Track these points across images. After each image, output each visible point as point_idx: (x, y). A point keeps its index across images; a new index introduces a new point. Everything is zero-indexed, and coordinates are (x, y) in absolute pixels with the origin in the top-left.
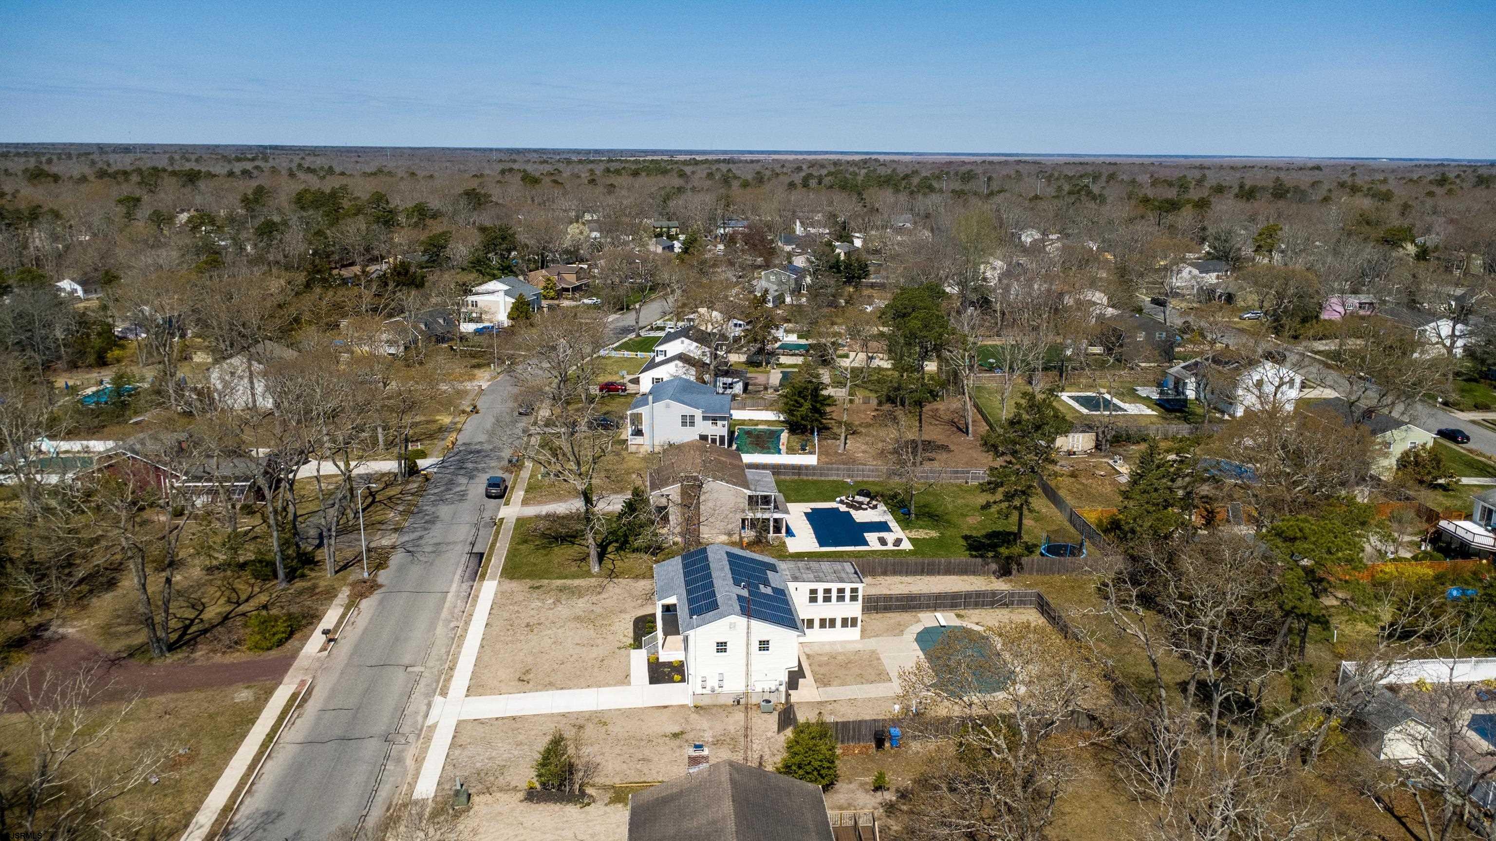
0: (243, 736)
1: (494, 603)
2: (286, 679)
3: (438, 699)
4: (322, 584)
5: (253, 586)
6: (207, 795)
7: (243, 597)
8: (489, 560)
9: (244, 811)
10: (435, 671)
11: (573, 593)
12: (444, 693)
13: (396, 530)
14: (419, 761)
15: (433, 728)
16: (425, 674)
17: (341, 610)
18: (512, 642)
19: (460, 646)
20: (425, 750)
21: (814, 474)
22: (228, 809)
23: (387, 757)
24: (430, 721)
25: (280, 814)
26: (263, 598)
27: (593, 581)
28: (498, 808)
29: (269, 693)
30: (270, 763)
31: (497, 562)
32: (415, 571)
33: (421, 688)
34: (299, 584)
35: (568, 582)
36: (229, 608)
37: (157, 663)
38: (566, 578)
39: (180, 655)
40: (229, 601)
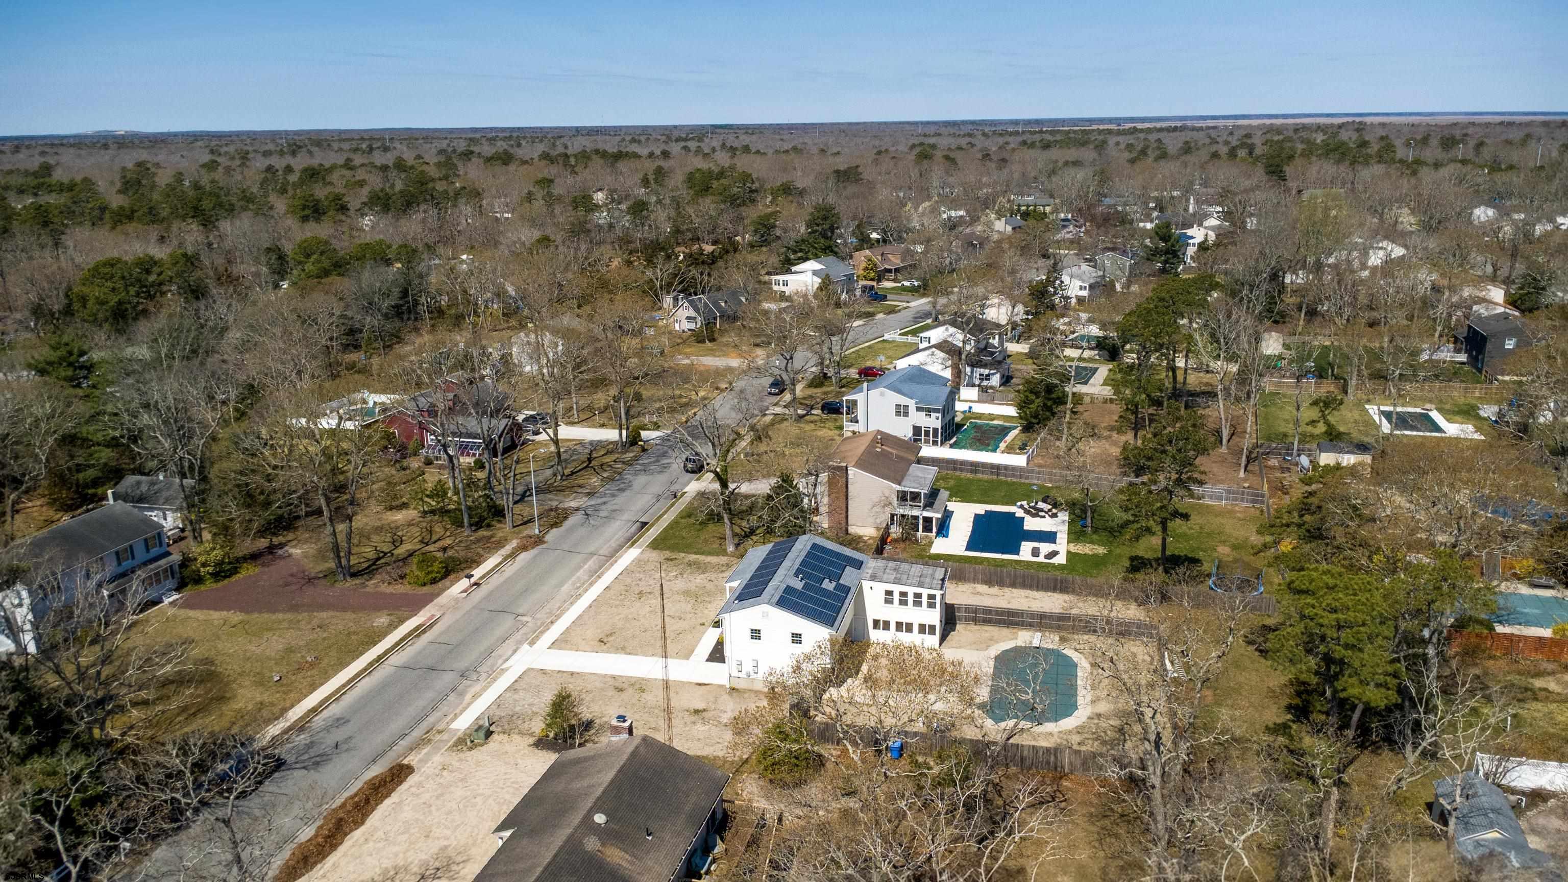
0: (362, 654)
1: (626, 569)
2: (421, 613)
3: (526, 646)
4: (500, 534)
5: (446, 530)
6: (306, 696)
7: (434, 538)
8: (648, 530)
9: (325, 714)
10: (539, 623)
11: (699, 568)
12: (532, 644)
13: (588, 494)
14: (475, 697)
15: (504, 671)
16: (529, 624)
17: (500, 560)
18: (616, 606)
19: (572, 604)
20: (485, 689)
21: (1013, 476)
22: (314, 711)
23: (453, 690)
24: (504, 666)
25: (348, 721)
26: (448, 541)
27: (723, 560)
28: (508, 747)
29: (402, 621)
30: (367, 679)
31: (653, 533)
32: (582, 531)
33: (518, 636)
34: (483, 533)
35: (701, 558)
36: (418, 547)
37: (339, 585)
38: (702, 554)
39: (357, 581)
40: (422, 542)
